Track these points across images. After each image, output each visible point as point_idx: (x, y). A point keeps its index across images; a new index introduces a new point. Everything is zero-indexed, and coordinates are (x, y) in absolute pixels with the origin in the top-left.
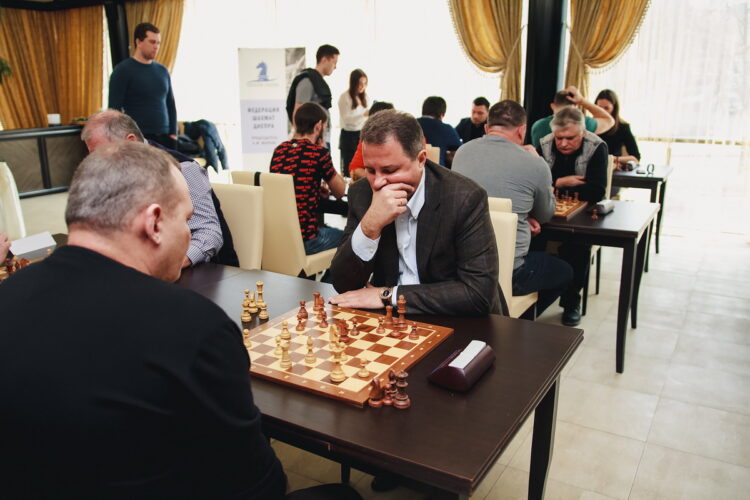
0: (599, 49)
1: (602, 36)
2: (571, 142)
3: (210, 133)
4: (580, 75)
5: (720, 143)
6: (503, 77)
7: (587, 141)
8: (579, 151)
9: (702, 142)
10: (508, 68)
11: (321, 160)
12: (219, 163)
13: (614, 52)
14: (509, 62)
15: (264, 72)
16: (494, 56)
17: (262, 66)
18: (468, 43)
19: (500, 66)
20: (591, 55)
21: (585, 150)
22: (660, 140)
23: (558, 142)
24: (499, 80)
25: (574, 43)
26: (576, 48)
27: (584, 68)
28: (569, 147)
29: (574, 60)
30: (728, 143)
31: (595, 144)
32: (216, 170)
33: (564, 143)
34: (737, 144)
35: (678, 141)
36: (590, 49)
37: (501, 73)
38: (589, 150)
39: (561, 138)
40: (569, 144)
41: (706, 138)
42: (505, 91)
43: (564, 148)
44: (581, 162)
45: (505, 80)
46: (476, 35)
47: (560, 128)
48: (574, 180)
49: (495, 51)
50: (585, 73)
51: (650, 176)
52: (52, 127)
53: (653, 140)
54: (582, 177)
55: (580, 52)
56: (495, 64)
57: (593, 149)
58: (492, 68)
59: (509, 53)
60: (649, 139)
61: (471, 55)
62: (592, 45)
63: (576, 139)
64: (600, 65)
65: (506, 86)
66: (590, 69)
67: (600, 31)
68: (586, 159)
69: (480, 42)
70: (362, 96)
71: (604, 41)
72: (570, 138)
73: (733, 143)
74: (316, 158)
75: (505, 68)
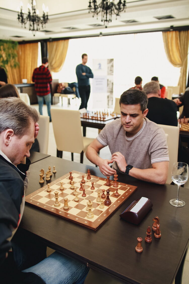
14: (184, 64)
15: (100, 67)
16: (178, 62)
17: (100, 64)
24: (180, 70)
52: (24, 84)
56: (179, 65)
59: (184, 61)
75: (182, 66)
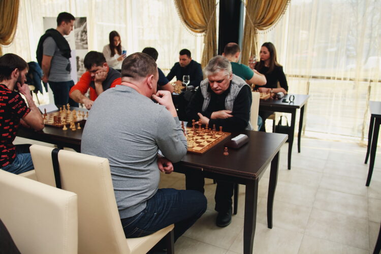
0: (264, 18)
1: (265, 9)
2: (221, 84)
3: (36, 70)
4: (252, 34)
5: (340, 79)
6: (205, 36)
7: (234, 83)
8: (227, 92)
9: (329, 78)
10: (208, 30)
11: (10, 102)
12: (44, 88)
13: (273, 20)
14: (208, 26)
16: (199, 23)
18: (184, 14)
19: (203, 29)
20: (258, 21)
21: (232, 91)
22: (302, 77)
23: (211, 84)
24: (203, 37)
25: (248, 14)
26: (249, 17)
27: (255, 29)
28: (219, 88)
29: (248, 25)
30: (345, 79)
31: (239, 87)
32: (42, 92)
33: (215, 85)
34: (351, 80)
35: (314, 77)
36: (258, 18)
37: (204, 33)
38: (235, 91)
39: (213, 82)
40: (219, 85)
41: (331, 76)
42: (207, 45)
43: (216, 89)
44: (229, 100)
45: (206, 38)
46: (188, 9)
47: (211, 73)
48: (225, 114)
49: (200, 19)
50: (255, 33)
51: (291, 104)
53: (298, 76)
54: (231, 112)
55: (252, 20)
56: (200, 27)
57: (239, 89)
58: (198, 30)
59: (208, 21)
60: (296, 76)
61: (185, 22)
62: (259, 15)
63: (224, 82)
64: (265, 28)
65: (207, 42)
66: (259, 31)
67: (264, 6)
68: (232, 98)
69: (191, 14)
70: (119, 48)
71: (267, 13)
72: (219, 82)
73: (349, 79)
74: (5, 101)
75: (207, 30)
